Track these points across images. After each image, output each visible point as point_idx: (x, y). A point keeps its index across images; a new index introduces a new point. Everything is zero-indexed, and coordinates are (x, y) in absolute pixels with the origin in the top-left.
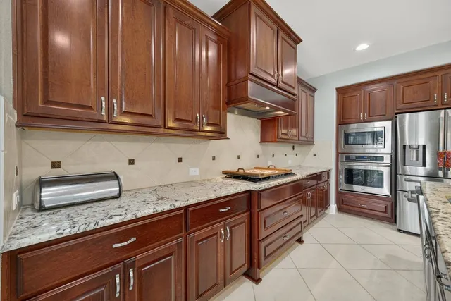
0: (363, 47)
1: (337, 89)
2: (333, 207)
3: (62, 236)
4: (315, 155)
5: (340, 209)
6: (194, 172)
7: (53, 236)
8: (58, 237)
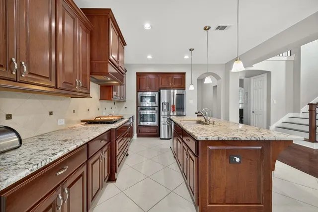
0: (149, 57)
1: (137, 73)
2: (135, 135)
3: (33, 172)
4: (126, 108)
5: (138, 136)
6: (62, 122)
7: (28, 173)
8: (31, 173)
